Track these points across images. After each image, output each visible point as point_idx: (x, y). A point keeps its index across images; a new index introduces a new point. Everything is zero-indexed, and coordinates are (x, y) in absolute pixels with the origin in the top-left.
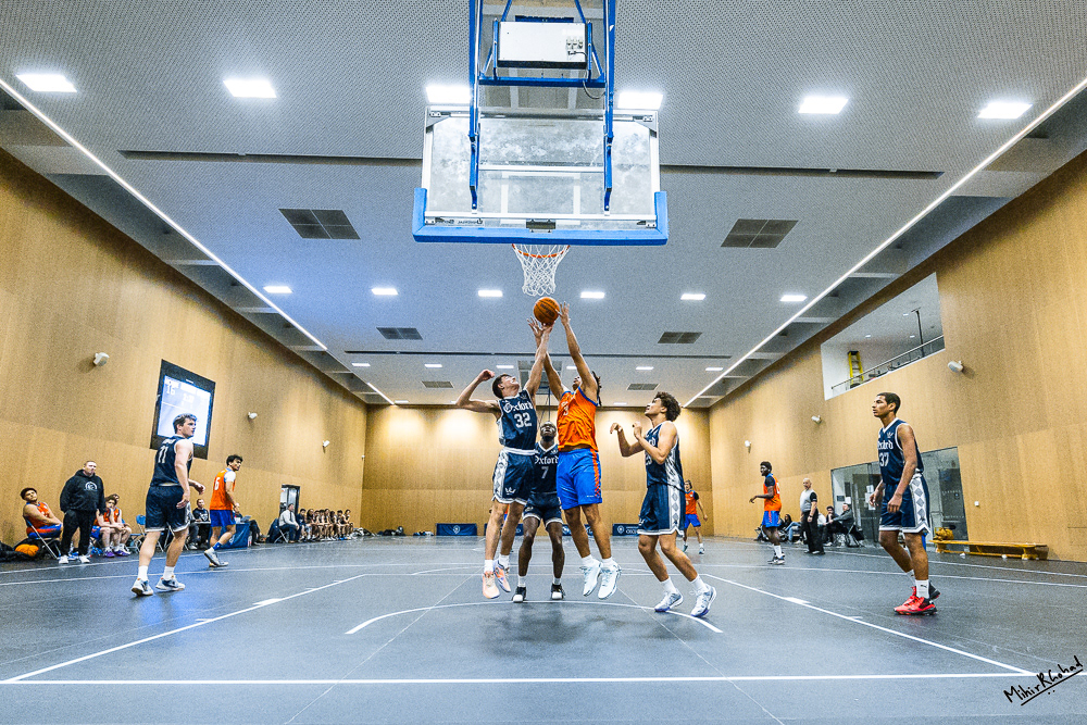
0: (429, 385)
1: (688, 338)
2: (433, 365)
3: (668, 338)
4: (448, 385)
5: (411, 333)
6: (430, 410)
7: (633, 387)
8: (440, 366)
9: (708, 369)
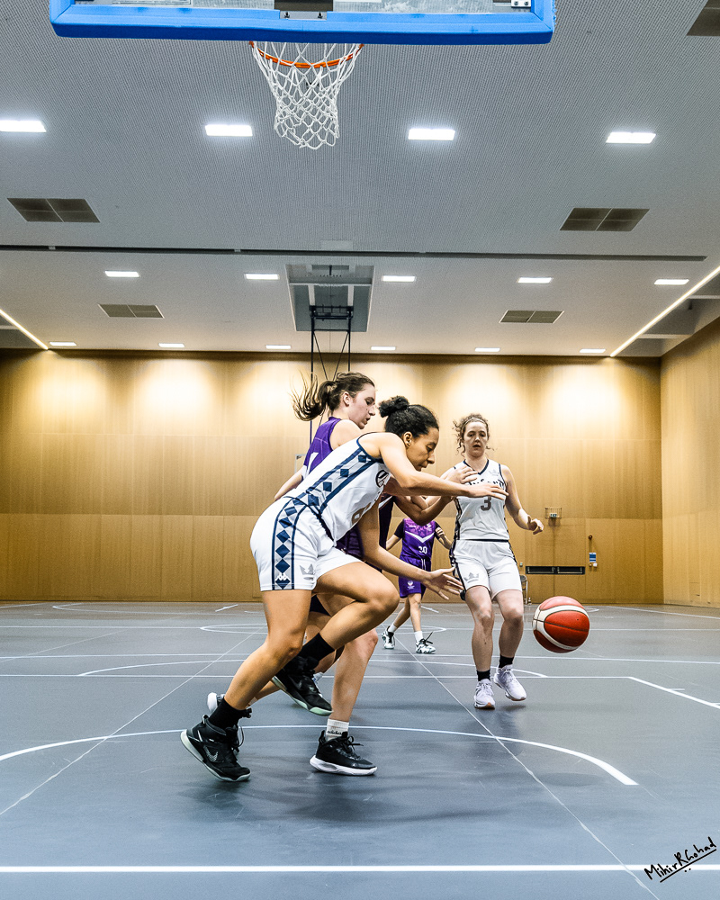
0: (115, 311)
1: (621, 219)
2: (122, 273)
3: (580, 219)
4: (150, 312)
5: (76, 210)
6: (119, 360)
7: (514, 317)
8: (135, 275)
9: (659, 282)
